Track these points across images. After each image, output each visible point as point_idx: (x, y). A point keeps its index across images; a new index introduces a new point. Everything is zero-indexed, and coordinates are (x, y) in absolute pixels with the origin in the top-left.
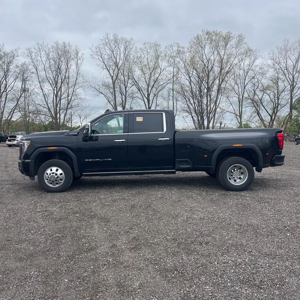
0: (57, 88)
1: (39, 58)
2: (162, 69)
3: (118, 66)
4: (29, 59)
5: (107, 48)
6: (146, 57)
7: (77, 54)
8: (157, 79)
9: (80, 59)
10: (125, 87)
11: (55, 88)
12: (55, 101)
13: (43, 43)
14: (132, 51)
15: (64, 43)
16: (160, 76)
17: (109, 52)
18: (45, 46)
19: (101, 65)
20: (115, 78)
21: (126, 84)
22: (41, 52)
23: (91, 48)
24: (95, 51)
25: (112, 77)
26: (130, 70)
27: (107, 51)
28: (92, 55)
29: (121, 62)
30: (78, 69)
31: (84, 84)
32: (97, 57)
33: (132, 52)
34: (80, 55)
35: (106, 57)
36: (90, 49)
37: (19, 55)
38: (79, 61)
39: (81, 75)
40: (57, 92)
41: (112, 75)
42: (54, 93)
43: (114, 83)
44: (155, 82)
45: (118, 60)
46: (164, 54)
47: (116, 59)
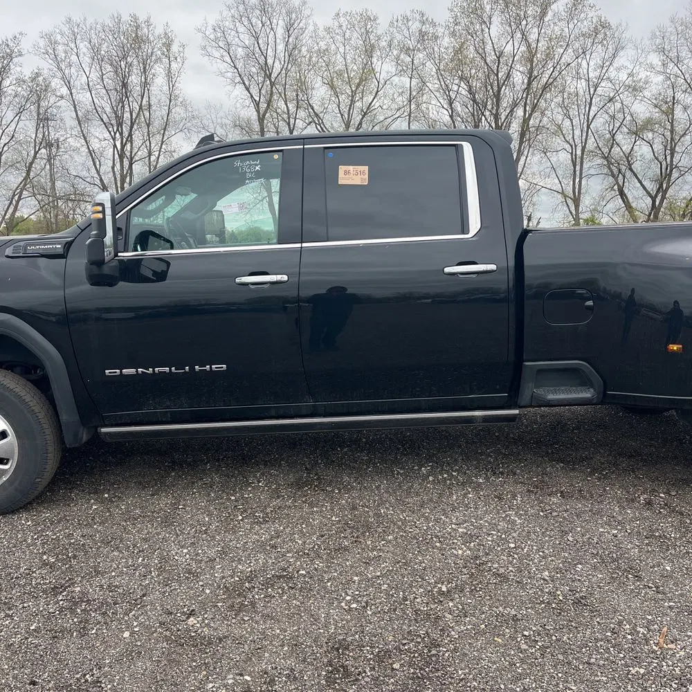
0: (121, 134)
1: (74, 58)
2: (382, 82)
3: (271, 74)
4: (51, 61)
5: (241, 29)
6: (342, 50)
7: (168, 45)
8: (368, 108)
9: (176, 59)
10: (289, 128)
11: (118, 135)
12: (119, 168)
13: (85, 19)
14: (304, 35)
15: (135, 18)
16: (375, 100)
17: (248, 40)
18: (88, 27)
19: (229, 75)
20: (263, 106)
21: (292, 121)
22: (78, 42)
23: (203, 29)
24: (212, 37)
25: (257, 104)
26: (302, 86)
27: (242, 36)
28: (204, 48)
29: (278, 66)
30: (171, 86)
31: (189, 124)
32: (217, 54)
33: (306, 39)
34: (175, 48)
35: (240, 52)
36: (199, 30)
37: (25, 52)
38: (174, 65)
39: (180, 99)
40: (123, 146)
41: (257, 99)
42: (115, 146)
43: (261, 119)
44: (365, 114)
45: (270, 61)
46: (386, 41)
47: (266, 58)
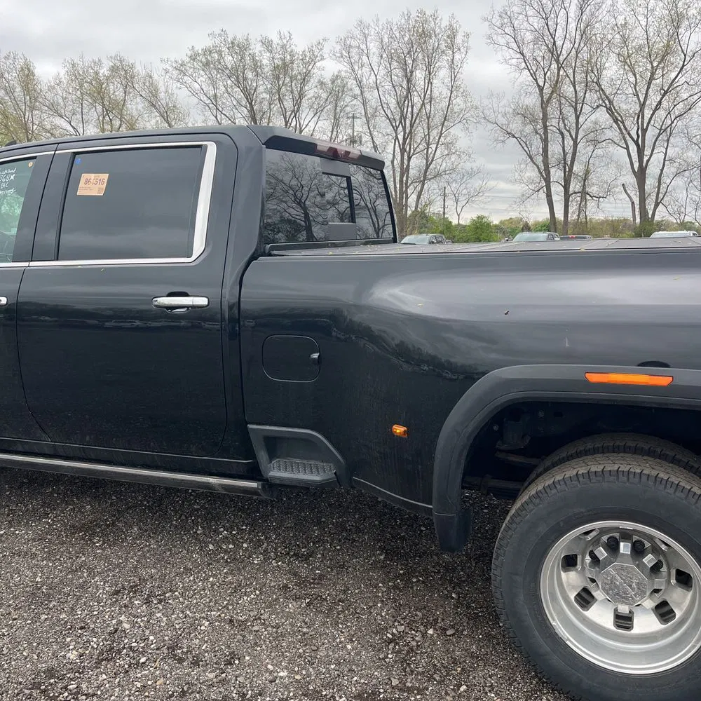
0: (404, 128)
1: (365, 58)
2: (690, 54)
3: (559, 56)
4: (345, 64)
5: (530, 13)
6: (644, 23)
7: (452, 37)
8: (671, 84)
9: (459, 49)
10: (576, 114)
11: (400, 128)
12: (399, 158)
13: (378, 20)
14: (600, 11)
15: (422, 12)
16: (680, 75)
17: (537, 23)
18: (381, 27)
19: (514, 61)
20: (547, 91)
21: (579, 106)
22: (368, 43)
23: (490, 17)
24: (498, 24)
25: (541, 89)
26: (593, 69)
27: (531, 20)
28: (490, 37)
30: (453, 77)
31: (468, 114)
32: (502, 41)
33: (603, 14)
34: (459, 39)
35: (529, 37)
36: (486, 19)
37: (326, 56)
38: (457, 56)
39: (461, 90)
40: (405, 139)
41: (541, 84)
42: (397, 138)
43: (544, 105)
44: (666, 92)
45: (559, 43)
46: (696, 8)
47: (554, 39)
